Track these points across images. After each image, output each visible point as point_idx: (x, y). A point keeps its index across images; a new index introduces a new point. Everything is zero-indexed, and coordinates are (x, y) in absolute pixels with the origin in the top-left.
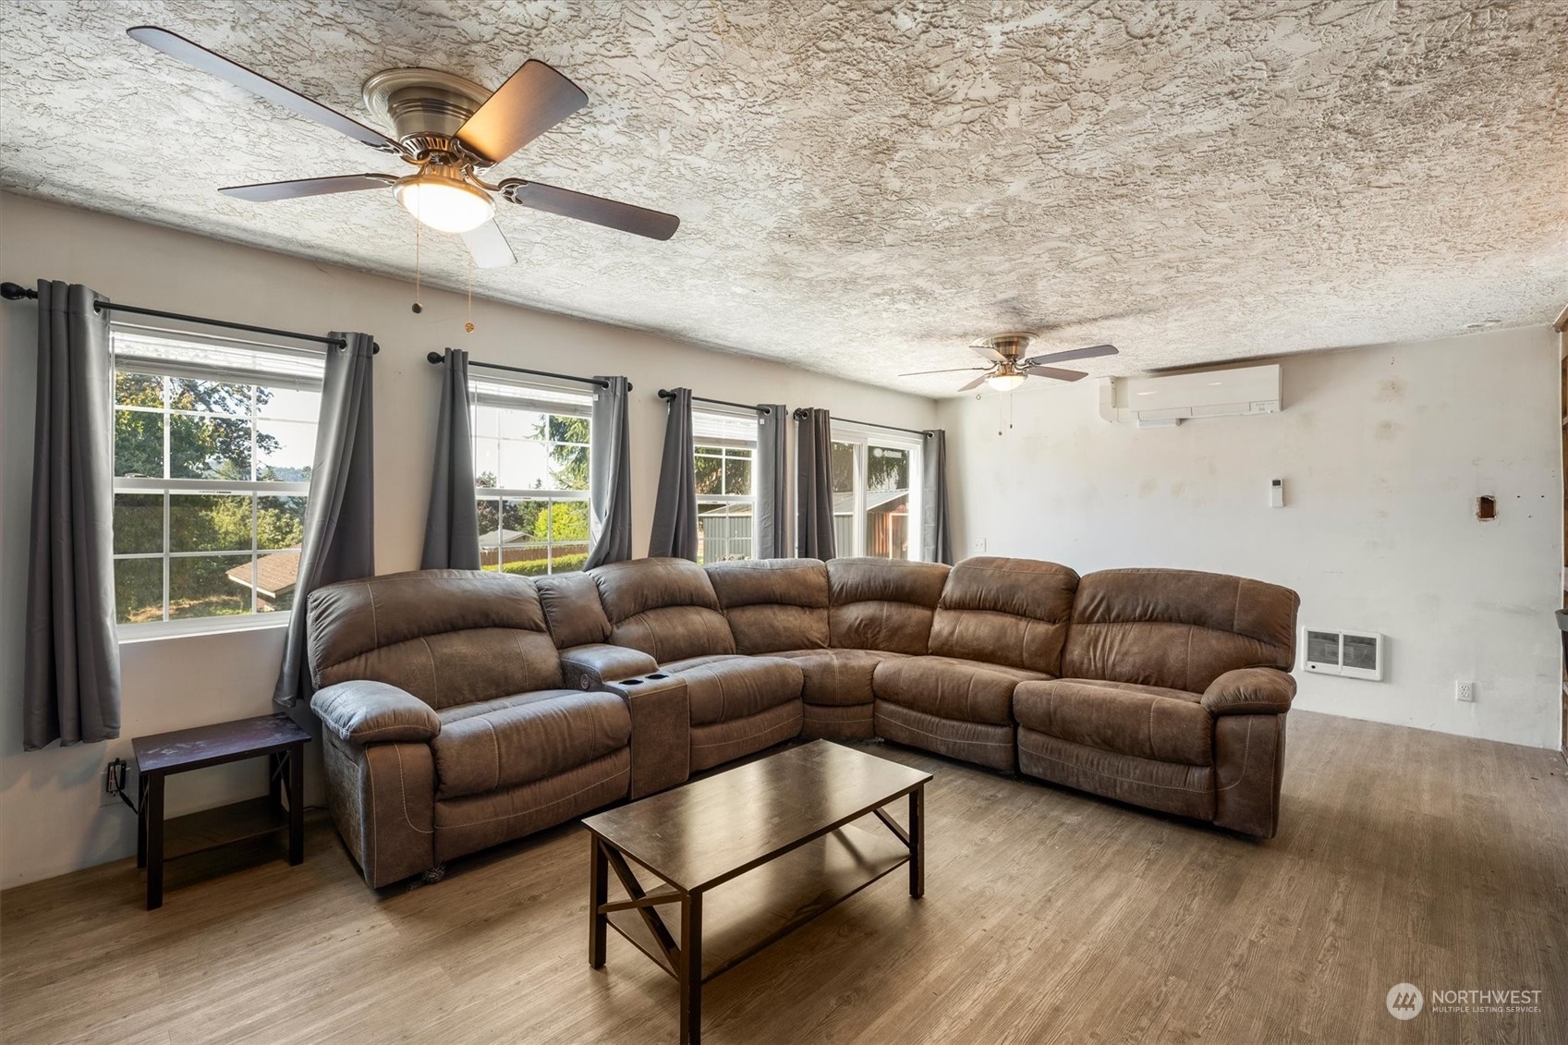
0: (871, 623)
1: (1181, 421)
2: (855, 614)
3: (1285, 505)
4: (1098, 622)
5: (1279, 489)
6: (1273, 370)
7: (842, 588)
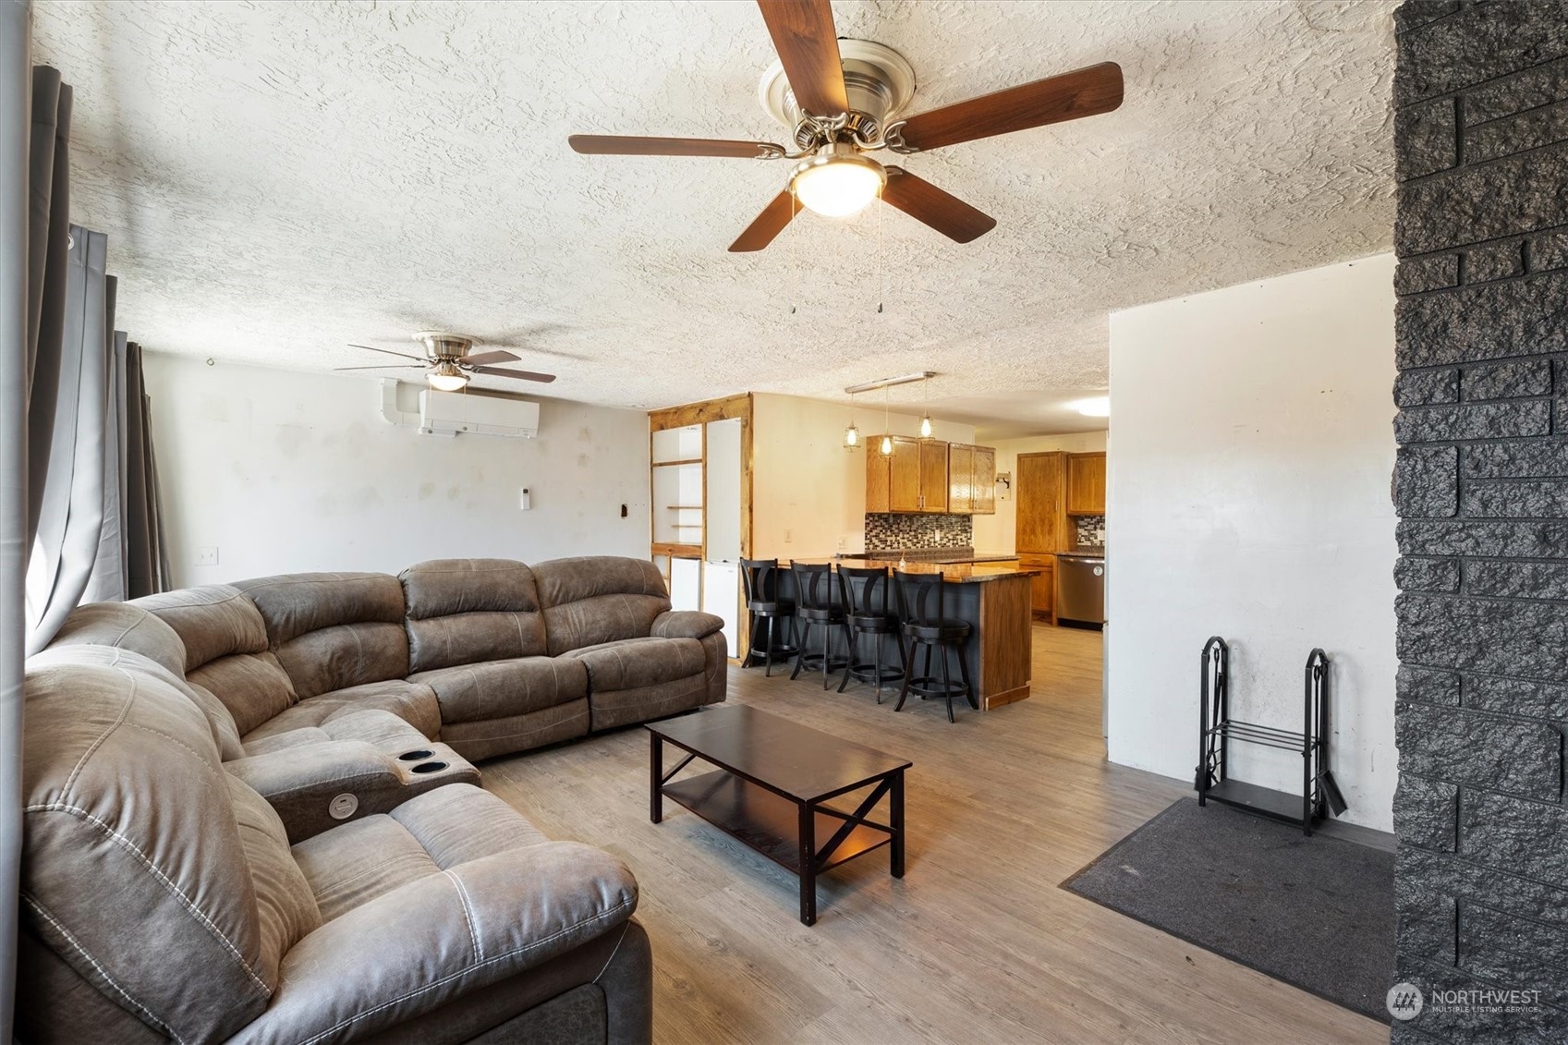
0: (347, 653)
1: (458, 433)
2: (320, 647)
3: (531, 507)
4: (561, 604)
5: (527, 496)
6: (536, 406)
7: (288, 619)
